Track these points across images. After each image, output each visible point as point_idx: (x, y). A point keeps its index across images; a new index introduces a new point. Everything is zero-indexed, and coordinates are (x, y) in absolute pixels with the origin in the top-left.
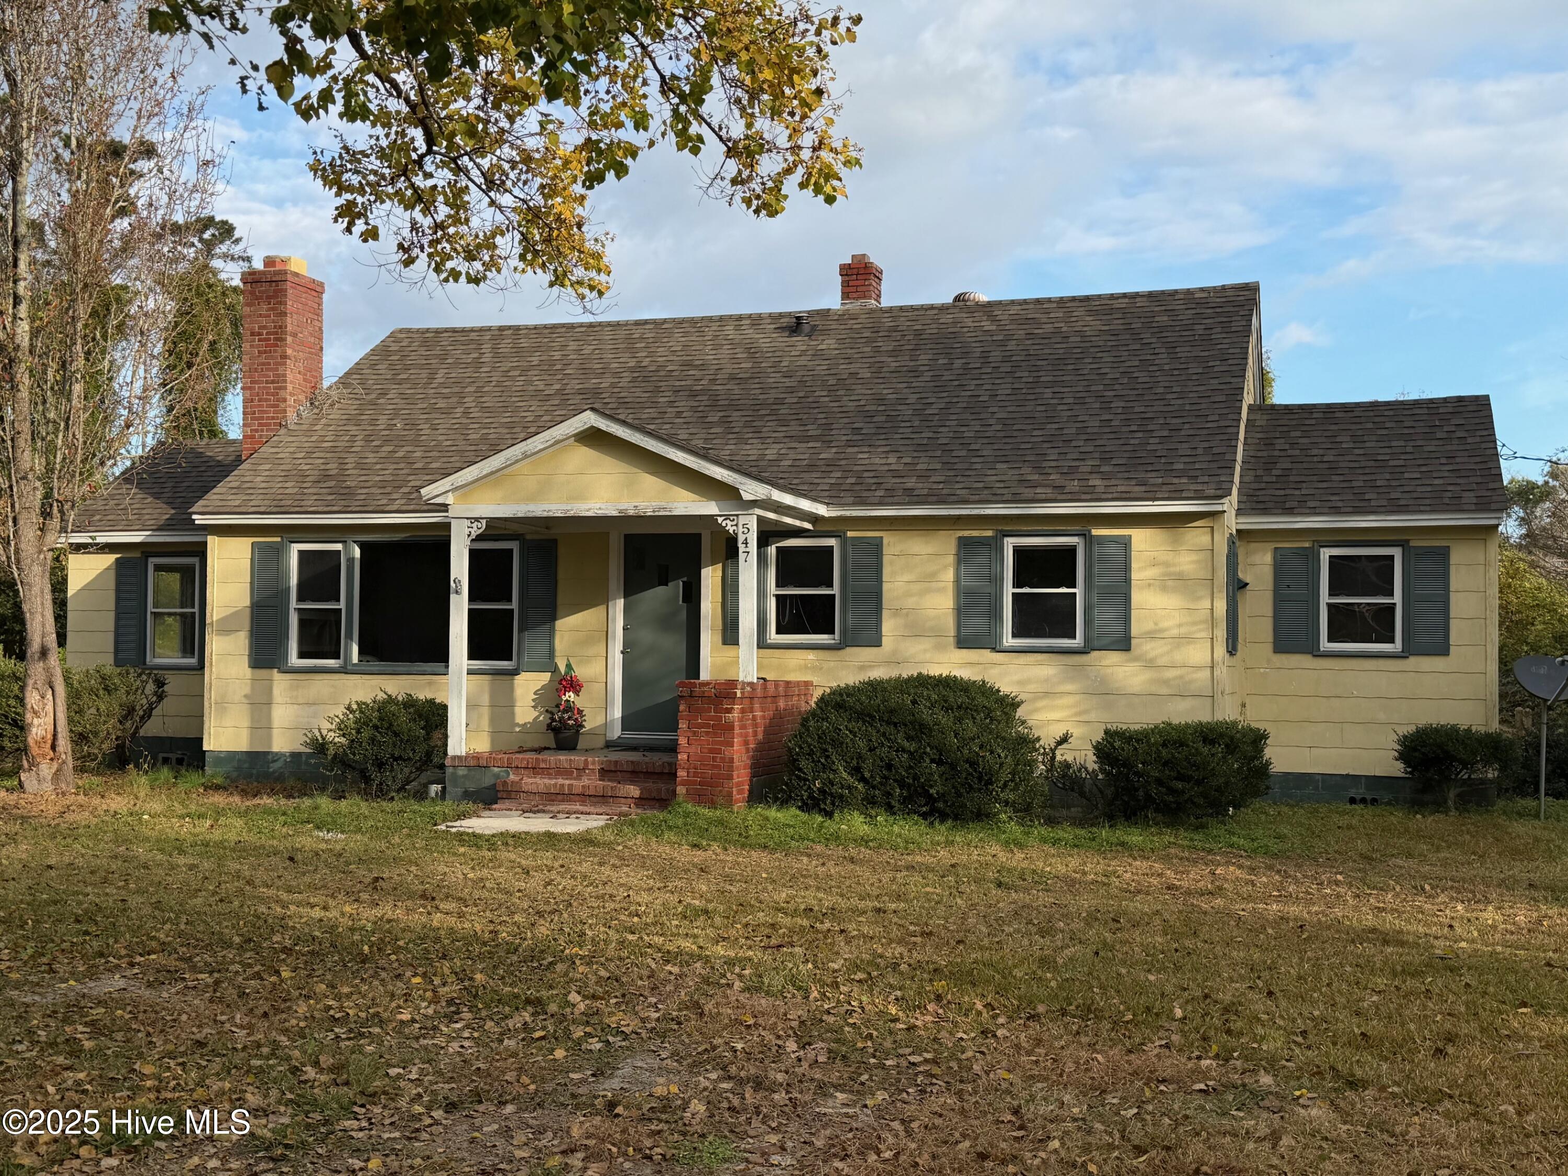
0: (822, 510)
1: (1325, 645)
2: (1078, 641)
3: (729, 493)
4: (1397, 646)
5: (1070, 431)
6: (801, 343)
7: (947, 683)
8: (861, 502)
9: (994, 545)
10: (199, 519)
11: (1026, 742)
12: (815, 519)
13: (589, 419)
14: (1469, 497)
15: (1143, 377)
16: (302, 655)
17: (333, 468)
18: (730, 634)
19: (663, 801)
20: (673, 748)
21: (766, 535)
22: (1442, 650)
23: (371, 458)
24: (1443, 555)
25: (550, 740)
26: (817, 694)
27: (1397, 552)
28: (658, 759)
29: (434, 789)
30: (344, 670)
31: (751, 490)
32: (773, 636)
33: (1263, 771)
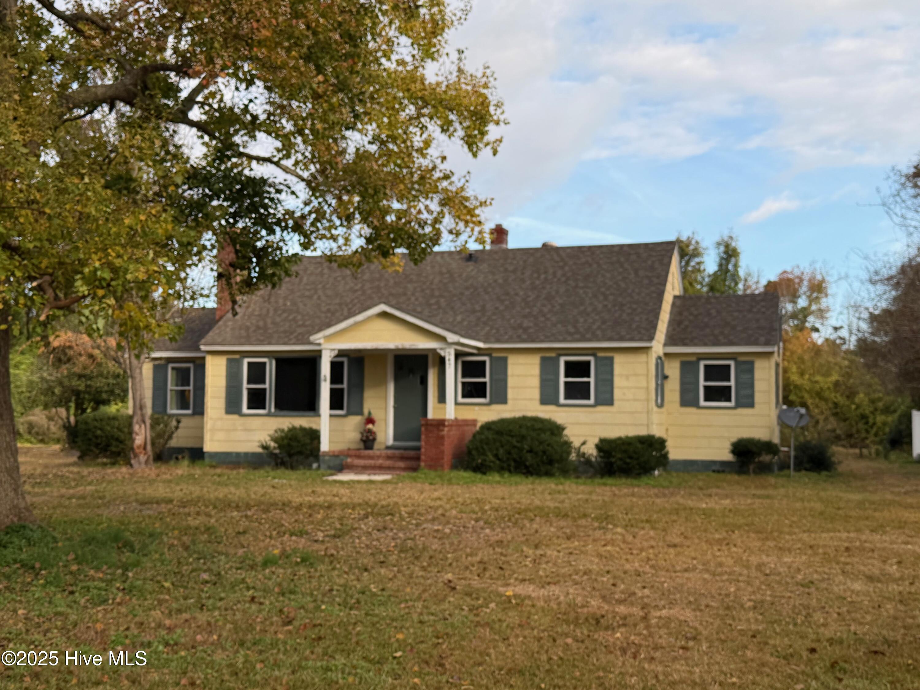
0: (481, 345)
1: (702, 403)
2: (592, 401)
3: (443, 339)
4: (732, 404)
5: (589, 309)
6: (471, 266)
7: (536, 420)
8: (498, 341)
9: (556, 361)
10: (203, 348)
11: (568, 444)
12: (478, 349)
13: (383, 307)
14: (762, 339)
15: (623, 285)
16: (249, 408)
17: (261, 324)
18: (442, 398)
19: (415, 469)
20: (418, 449)
21: (458, 355)
22: (751, 404)
23: (278, 320)
24: (751, 365)
25: (362, 445)
26: (479, 425)
27: (732, 363)
28: (412, 453)
29: (315, 465)
30: (269, 415)
31: (452, 337)
32: (460, 399)
33: (665, 456)
